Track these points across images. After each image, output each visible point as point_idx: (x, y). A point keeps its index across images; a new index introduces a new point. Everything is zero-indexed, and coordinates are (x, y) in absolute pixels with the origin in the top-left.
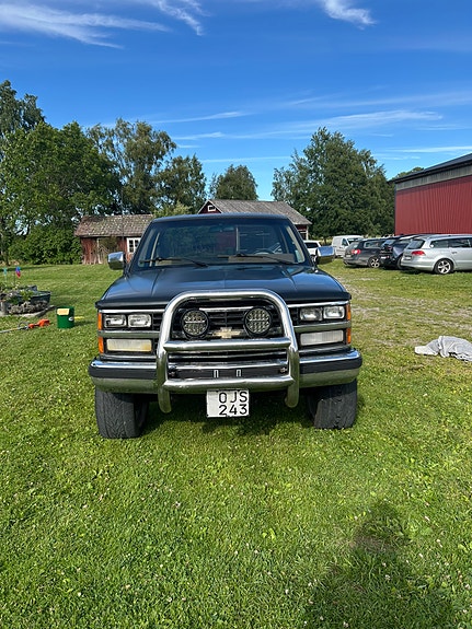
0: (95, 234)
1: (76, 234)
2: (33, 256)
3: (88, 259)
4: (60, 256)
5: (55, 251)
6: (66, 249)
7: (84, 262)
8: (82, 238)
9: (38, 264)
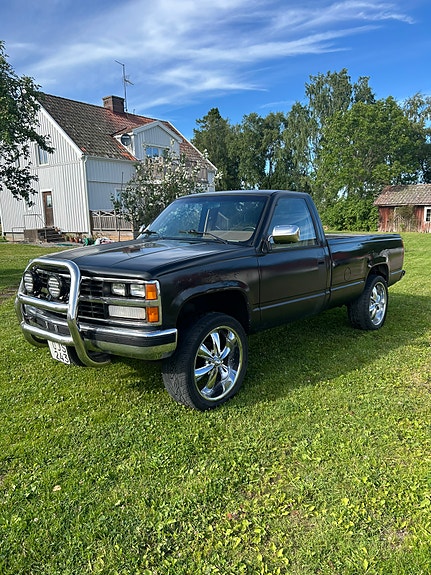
0: (393, 203)
1: (375, 203)
2: (337, 223)
3: (384, 227)
4: (358, 223)
5: (354, 218)
6: (365, 217)
7: (380, 229)
8: (380, 207)
9: (340, 229)
